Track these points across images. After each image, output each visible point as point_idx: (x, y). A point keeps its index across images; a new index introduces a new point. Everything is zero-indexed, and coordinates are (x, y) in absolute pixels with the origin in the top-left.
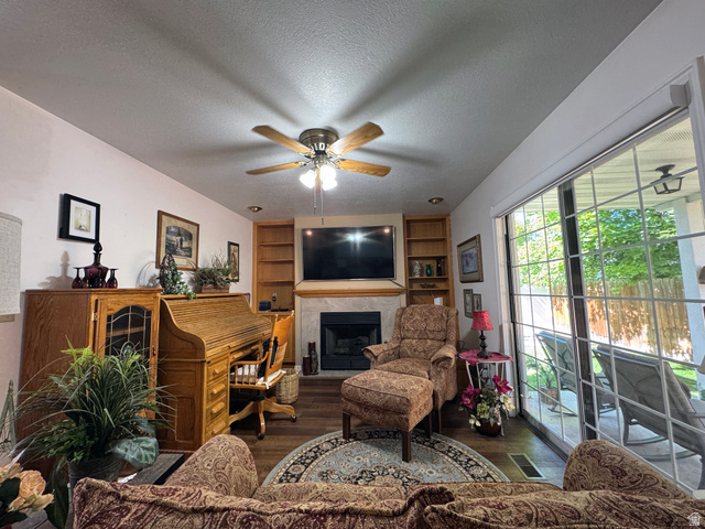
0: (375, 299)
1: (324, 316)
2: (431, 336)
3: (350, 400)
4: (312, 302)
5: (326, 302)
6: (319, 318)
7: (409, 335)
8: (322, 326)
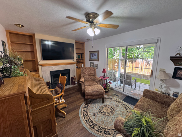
0: (68, 65)
1: (51, 72)
2: (91, 75)
3: (88, 96)
4: (46, 68)
5: (52, 67)
6: (50, 73)
7: (86, 75)
8: (51, 75)
